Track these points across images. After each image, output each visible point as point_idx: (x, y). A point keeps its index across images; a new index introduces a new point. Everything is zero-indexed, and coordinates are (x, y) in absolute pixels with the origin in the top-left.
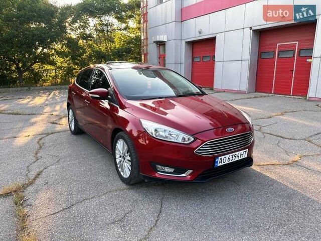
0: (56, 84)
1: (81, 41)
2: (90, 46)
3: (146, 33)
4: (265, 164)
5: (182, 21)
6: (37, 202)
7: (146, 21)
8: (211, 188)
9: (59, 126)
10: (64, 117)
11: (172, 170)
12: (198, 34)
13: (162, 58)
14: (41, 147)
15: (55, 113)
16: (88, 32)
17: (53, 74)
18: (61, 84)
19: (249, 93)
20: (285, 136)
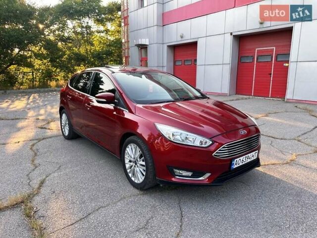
0: (33, 87)
1: (60, 44)
2: (69, 48)
3: (127, 36)
4: (266, 164)
5: (163, 26)
6: (49, 213)
7: (126, 24)
8: (223, 189)
9: (48, 131)
10: (51, 122)
11: (190, 174)
12: (179, 39)
13: (144, 61)
14: (36, 154)
15: (41, 118)
16: (66, 35)
17: (30, 77)
18: (39, 87)
19: (230, 95)
20: (276, 137)
